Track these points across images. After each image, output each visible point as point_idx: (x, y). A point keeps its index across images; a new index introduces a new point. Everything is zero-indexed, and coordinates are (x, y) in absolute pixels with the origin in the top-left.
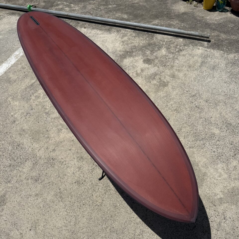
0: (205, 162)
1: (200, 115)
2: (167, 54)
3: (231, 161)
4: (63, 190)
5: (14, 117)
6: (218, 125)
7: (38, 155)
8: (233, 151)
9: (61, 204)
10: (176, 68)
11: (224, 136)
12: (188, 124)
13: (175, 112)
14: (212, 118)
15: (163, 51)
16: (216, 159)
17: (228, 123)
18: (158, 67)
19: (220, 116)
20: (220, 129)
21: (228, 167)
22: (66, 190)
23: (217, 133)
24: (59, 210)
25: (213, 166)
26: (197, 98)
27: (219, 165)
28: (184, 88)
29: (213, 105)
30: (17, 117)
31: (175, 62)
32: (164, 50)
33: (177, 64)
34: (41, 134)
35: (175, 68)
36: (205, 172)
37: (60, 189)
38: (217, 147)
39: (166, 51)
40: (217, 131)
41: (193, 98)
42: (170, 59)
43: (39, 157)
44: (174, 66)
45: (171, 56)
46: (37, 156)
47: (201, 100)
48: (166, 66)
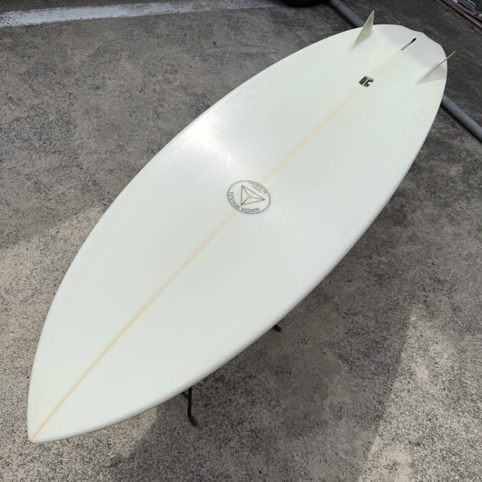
0: (343, 404)
1: (418, 321)
2: (456, 179)
3: (397, 446)
4: (62, 237)
5: (104, 82)
6: (436, 365)
7: (80, 159)
8: (421, 433)
9: (37, 254)
10: (450, 212)
11: (429, 394)
12: (378, 317)
13: (375, 279)
14: (436, 344)
15: (454, 171)
16: (371, 419)
17: (460, 380)
18: (418, 186)
19: (456, 354)
20: (434, 376)
21: (381, 451)
22: (66, 241)
23: (419, 377)
24: (24, 261)
25: (351, 425)
26: (441, 288)
27: (366, 433)
28: (433, 254)
29: (462, 325)
30: (108, 84)
31: (460, 201)
32: (458, 168)
33: (461, 207)
34: (116, 136)
35: (450, 210)
36: (326, 422)
37: (59, 232)
38: (394, 399)
39: (460, 172)
40: (422, 373)
41: (434, 284)
42: (454, 189)
43: (78, 163)
44: (449, 206)
45: (461, 188)
46: (78, 160)
47: (445, 299)
48: (435, 196)
